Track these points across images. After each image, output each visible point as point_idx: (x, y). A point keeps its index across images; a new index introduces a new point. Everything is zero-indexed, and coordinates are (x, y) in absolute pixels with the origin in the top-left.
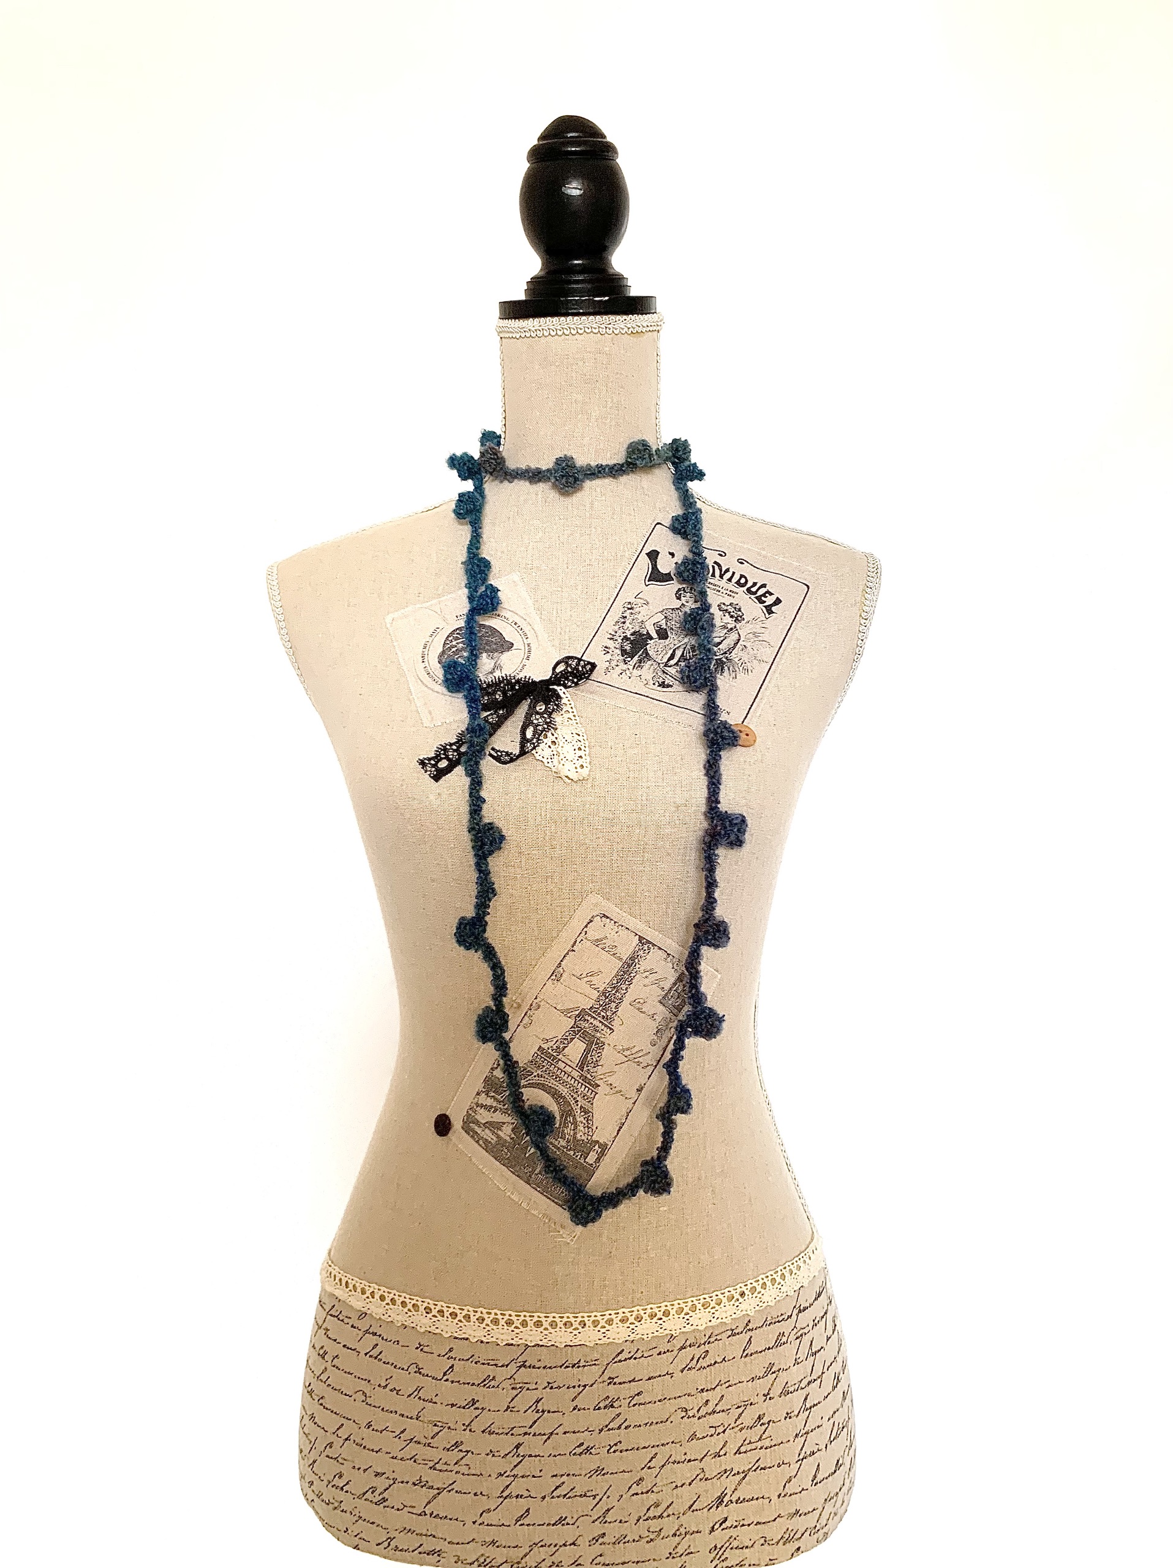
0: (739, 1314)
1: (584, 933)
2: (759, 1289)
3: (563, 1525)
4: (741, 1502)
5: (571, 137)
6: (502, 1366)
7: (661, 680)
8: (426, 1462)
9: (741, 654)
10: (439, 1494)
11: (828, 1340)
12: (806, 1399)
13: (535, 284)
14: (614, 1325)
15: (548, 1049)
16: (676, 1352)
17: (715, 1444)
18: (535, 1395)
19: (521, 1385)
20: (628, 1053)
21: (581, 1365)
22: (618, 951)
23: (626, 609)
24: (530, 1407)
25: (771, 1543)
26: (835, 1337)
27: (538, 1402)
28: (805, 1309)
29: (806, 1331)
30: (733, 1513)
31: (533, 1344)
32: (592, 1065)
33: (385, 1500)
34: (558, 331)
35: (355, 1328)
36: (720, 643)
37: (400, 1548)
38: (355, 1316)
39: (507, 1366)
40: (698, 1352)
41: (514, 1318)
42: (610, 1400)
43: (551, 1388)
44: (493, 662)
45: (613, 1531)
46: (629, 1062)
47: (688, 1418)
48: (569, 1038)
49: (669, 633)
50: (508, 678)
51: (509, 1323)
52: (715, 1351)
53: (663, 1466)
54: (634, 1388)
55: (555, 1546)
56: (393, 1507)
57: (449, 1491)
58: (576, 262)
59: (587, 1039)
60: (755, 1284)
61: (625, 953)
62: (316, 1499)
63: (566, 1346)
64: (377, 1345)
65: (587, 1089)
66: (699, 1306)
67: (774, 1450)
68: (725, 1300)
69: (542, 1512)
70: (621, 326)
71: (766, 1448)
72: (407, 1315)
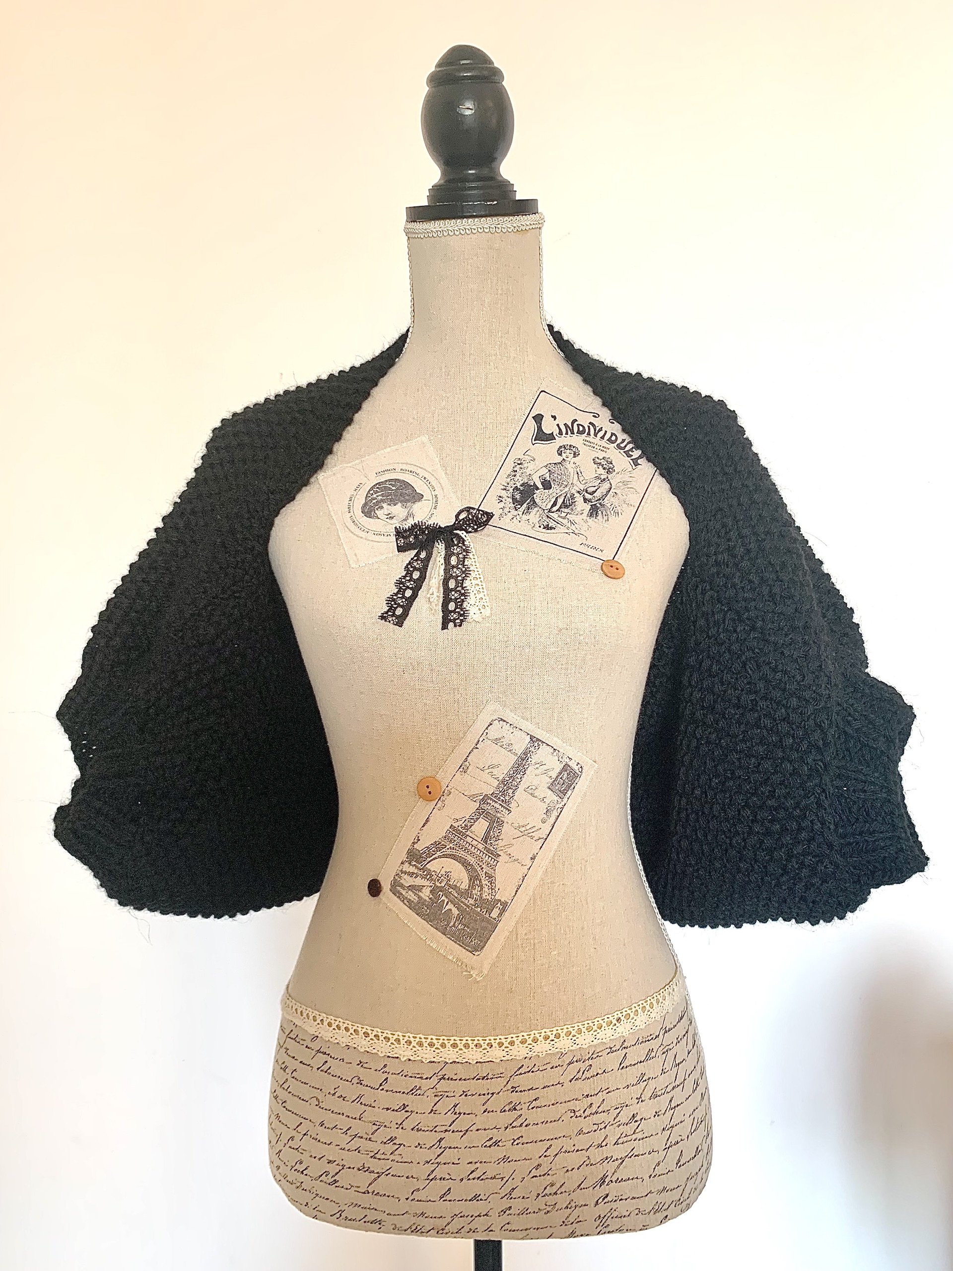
0: (616, 1035)
1: (485, 734)
2: (632, 1015)
3: (478, 1200)
4: (620, 1182)
5: (463, 64)
6: (427, 1078)
7: (545, 524)
8: (367, 1152)
9: (612, 499)
10: (378, 1177)
11: (689, 1053)
12: (671, 1101)
13: (437, 192)
14: (516, 1046)
15: (458, 826)
16: (565, 1066)
17: (599, 1137)
18: (454, 1101)
19: (441, 1093)
20: (524, 829)
21: (489, 1077)
22: (515, 747)
23: (516, 464)
24: (449, 1111)
25: (643, 1213)
26: (694, 1051)
27: (455, 1106)
28: (669, 1031)
29: (671, 1047)
30: (613, 1190)
31: (451, 1061)
32: (494, 839)
33: (336, 1181)
34: (456, 231)
35: (309, 1048)
36: (594, 492)
37: (349, 1218)
38: (308, 1039)
39: (430, 1078)
40: (583, 1066)
41: (435, 1041)
42: (513, 1105)
43: (466, 1095)
44: (406, 511)
45: (518, 1205)
46: (524, 836)
47: (576, 1117)
48: (475, 818)
49: (552, 484)
50: (420, 524)
51: (431, 1045)
52: (597, 1065)
53: (556, 1155)
54: (533, 1095)
55: (472, 1217)
56: (342, 1187)
57: (387, 1175)
58: (470, 172)
59: (489, 818)
60: (629, 1012)
61: (519, 748)
62: (282, 1179)
63: (477, 1063)
64: (326, 1062)
65: (490, 858)
66: (584, 1030)
67: (646, 1142)
68: (604, 1025)
69: (461, 1190)
70: (509, 226)
71: (639, 1140)
72: (350, 1038)
